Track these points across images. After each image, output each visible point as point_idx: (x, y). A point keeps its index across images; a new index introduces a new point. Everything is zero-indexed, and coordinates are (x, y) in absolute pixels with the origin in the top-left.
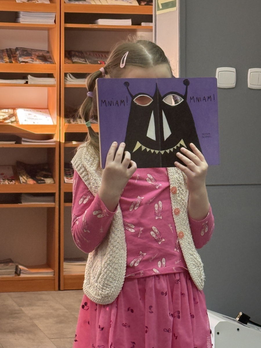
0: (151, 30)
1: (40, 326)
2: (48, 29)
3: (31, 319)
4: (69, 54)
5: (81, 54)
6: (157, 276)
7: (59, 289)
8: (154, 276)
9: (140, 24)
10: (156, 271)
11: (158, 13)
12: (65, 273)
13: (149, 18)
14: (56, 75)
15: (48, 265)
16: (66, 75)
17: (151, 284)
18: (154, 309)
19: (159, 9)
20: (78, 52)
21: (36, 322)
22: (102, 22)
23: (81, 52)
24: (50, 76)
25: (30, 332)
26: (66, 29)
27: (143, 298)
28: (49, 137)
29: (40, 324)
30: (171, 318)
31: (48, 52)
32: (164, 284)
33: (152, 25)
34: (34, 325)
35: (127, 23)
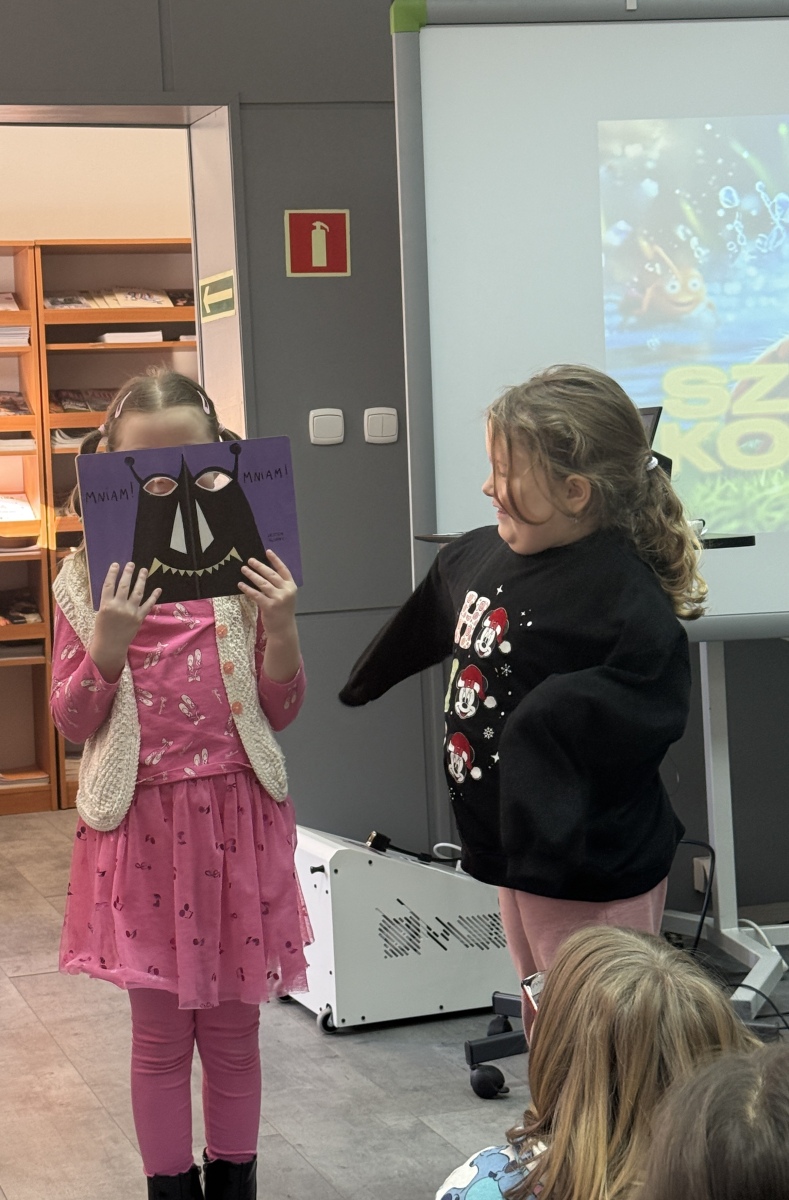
0: (194, 349)
1: (28, 876)
2: (20, 355)
3: (11, 863)
4: (57, 397)
5: (78, 396)
6: (194, 780)
8: (187, 780)
9: (177, 339)
10: (190, 772)
11: (204, 320)
12: (68, 778)
13: (189, 328)
14: (36, 433)
16: (52, 432)
17: (180, 795)
18: (187, 837)
19: (205, 315)
20: (73, 391)
21: (21, 869)
22: (110, 339)
23: (78, 392)
24: (26, 435)
25: (11, 887)
26: (48, 353)
27: (169, 819)
28: (30, 541)
29: (28, 872)
30: (219, 853)
31: (20, 394)
32: (204, 795)
33: (196, 338)
34: (18, 875)
35: (156, 337)
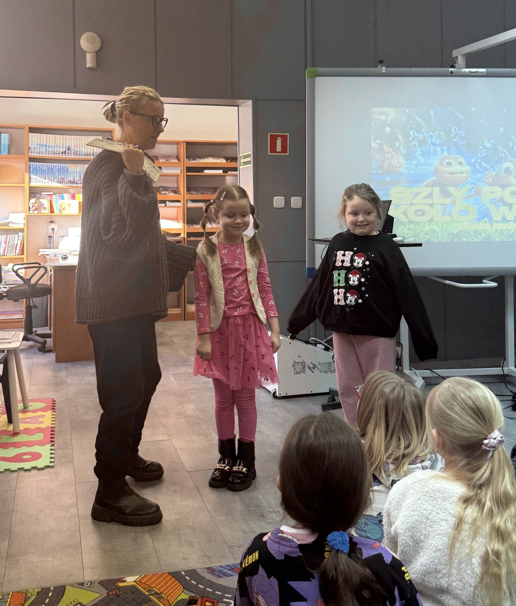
0: (237, 176)
1: (176, 341)
2: (177, 176)
3: (170, 337)
4: (189, 190)
5: (195, 189)
6: (236, 316)
7: (185, 320)
8: (234, 316)
10: (236, 314)
11: (241, 167)
12: (188, 311)
13: (235, 169)
14: (182, 201)
15: (178, 306)
16: (187, 200)
17: (231, 320)
19: (241, 165)
20: (194, 188)
21: (174, 339)
22: (207, 172)
23: (195, 188)
24: (179, 201)
25: (170, 345)
26: (187, 175)
27: (228, 327)
28: (179, 235)
31: (177, 188)
33: (238, 172)
34: (172, 341)
35: (221, 172)
